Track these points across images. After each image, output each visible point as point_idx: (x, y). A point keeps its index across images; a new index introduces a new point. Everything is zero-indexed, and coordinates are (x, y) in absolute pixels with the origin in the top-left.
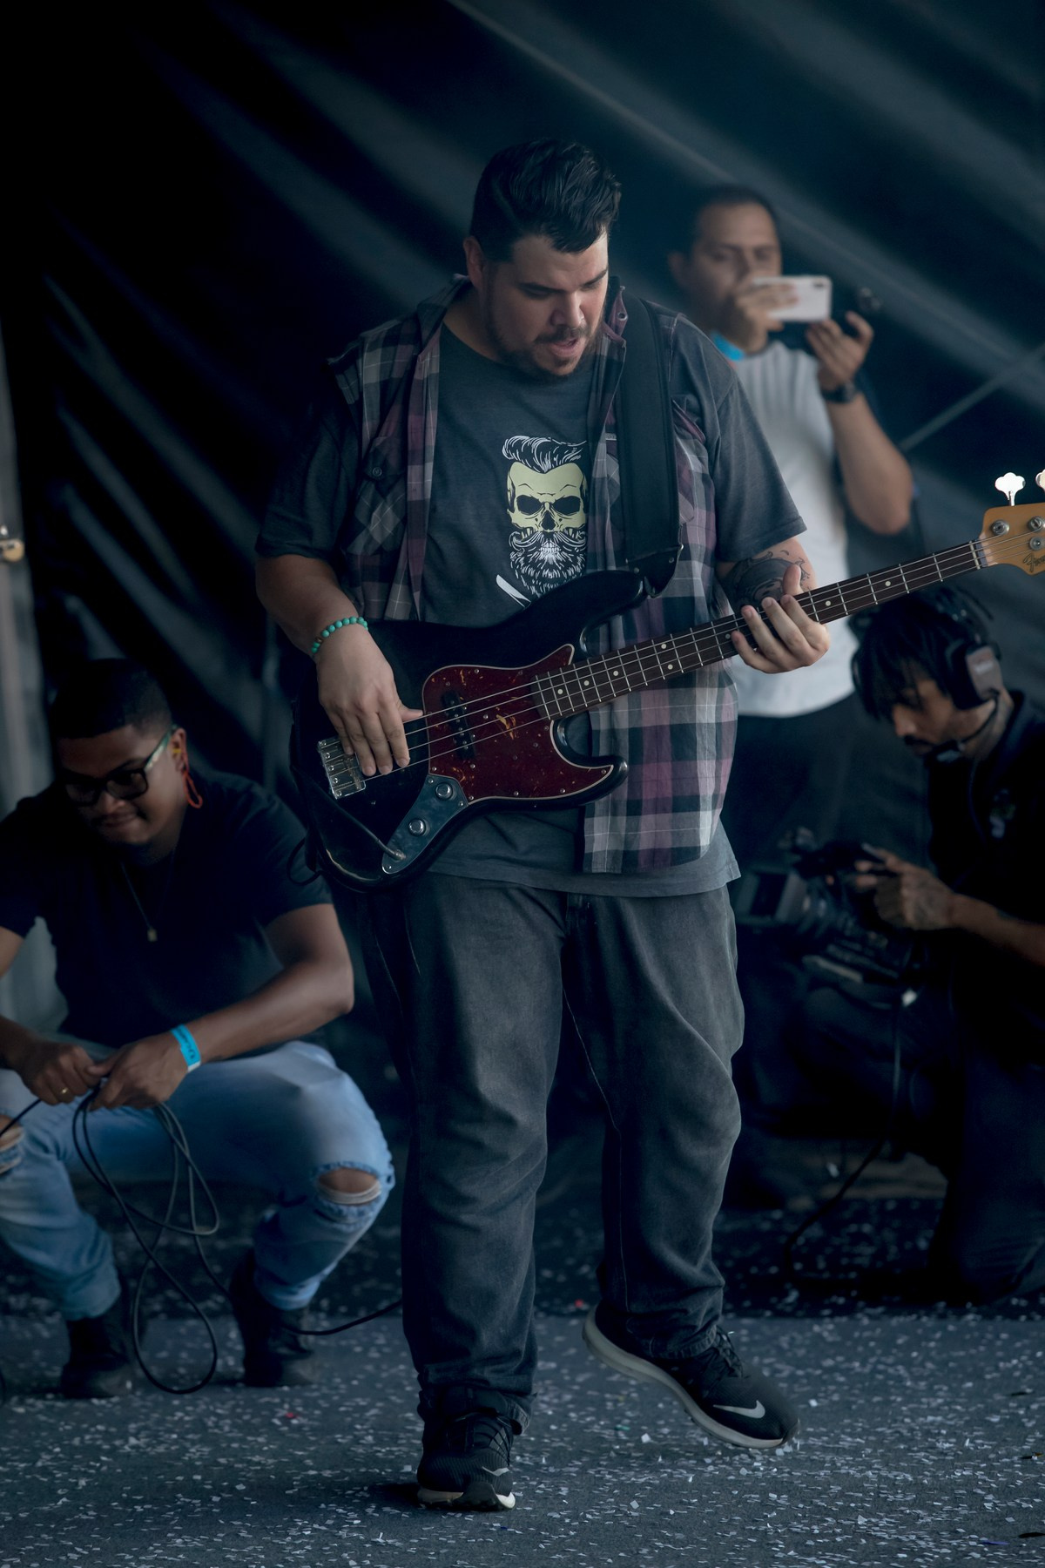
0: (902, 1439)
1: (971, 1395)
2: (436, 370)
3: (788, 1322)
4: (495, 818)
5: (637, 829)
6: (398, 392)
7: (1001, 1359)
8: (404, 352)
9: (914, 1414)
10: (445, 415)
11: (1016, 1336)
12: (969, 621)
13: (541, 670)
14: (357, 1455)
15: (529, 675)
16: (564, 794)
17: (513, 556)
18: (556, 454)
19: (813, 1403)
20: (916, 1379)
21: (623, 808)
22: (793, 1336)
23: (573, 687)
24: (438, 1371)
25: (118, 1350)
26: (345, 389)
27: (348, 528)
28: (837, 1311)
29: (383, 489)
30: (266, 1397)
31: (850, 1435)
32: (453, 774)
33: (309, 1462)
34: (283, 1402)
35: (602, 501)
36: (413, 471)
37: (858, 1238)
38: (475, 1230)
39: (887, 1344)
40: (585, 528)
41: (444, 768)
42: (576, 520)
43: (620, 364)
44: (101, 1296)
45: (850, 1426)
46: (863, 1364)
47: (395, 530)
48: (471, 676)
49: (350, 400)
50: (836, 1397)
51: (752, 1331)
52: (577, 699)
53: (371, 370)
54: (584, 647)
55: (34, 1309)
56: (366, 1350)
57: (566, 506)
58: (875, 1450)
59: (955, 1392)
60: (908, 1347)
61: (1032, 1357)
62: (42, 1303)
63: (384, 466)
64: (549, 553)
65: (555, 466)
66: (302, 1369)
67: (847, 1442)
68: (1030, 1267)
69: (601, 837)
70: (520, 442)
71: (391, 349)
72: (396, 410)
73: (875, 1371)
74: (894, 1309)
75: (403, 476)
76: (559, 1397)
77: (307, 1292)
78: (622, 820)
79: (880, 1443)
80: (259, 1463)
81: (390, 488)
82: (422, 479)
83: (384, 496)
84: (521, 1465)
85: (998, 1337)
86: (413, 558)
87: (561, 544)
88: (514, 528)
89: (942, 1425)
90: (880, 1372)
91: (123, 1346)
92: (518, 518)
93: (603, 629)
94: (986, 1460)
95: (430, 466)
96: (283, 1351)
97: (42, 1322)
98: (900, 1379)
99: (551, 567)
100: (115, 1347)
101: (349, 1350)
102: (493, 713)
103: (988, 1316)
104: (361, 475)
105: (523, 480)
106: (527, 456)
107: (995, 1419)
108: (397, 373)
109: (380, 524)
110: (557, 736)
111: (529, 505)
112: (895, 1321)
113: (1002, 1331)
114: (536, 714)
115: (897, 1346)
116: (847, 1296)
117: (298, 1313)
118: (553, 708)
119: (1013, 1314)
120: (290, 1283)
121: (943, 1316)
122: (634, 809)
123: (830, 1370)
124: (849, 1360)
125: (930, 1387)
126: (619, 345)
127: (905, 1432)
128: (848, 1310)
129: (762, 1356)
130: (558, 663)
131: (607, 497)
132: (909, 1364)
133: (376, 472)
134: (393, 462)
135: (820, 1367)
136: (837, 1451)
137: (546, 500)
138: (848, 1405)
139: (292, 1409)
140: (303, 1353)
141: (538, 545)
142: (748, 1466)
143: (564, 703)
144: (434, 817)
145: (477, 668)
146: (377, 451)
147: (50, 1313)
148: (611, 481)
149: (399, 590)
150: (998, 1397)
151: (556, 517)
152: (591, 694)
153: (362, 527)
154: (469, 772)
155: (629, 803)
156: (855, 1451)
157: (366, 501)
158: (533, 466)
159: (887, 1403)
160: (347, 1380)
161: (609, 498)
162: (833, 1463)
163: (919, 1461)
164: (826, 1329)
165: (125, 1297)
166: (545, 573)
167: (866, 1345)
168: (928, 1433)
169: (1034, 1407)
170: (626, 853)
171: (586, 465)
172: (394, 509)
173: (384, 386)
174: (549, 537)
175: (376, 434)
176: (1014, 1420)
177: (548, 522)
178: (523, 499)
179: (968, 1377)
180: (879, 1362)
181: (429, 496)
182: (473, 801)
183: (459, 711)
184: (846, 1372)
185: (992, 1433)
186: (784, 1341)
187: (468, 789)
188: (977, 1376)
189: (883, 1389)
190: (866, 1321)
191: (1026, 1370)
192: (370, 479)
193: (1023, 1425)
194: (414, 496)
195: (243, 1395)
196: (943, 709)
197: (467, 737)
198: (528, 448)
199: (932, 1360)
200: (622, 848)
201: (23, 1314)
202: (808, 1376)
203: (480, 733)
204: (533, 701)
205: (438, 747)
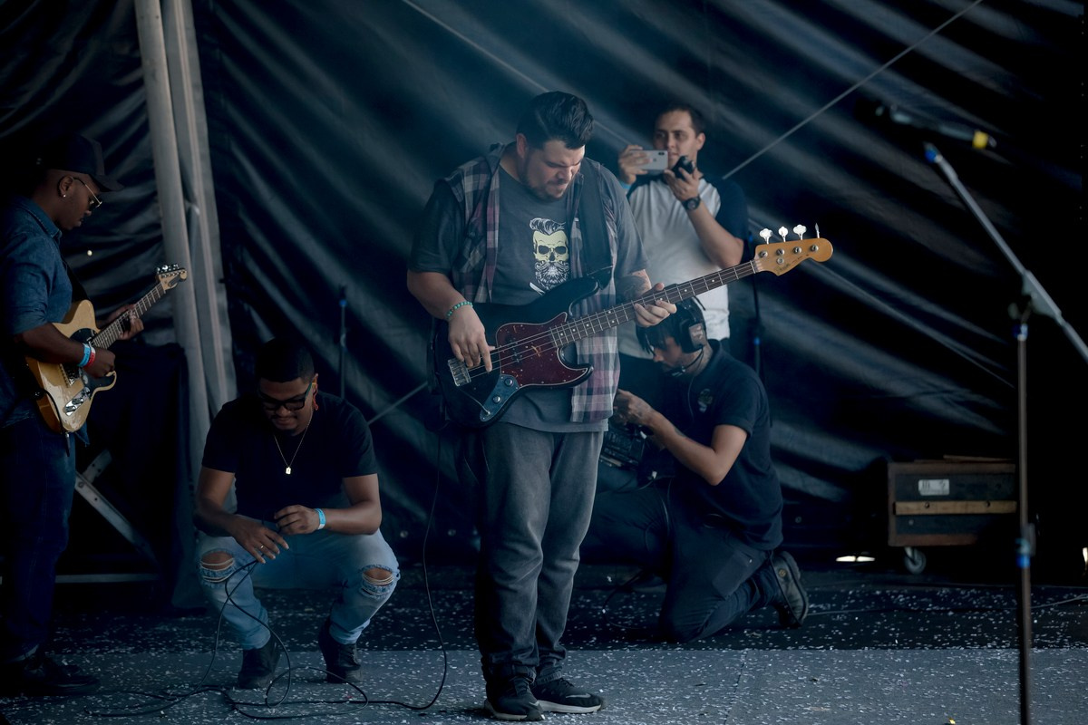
0: (643, 707)
1: (677, 686)
2: (498, 186)
3: (591, 652)
4: (528, 395)
5: (591, 402)
6: (482, 197)
7: (692, 669)
8: (483, 178)
9: (649, 696)
10: (502, 209)
11: (700, 657)
12: (692, 309)
13: (552, 325)
14: (380, 715)
15: (546, 327)
16: (565, 382)
17: (536, 273)
18: (553, 225)
19: (601, 691)
20: (651, 679)
21: (585, 392)
22: (594, 658)
23: (568, 332)
24: (496, 657)
25: (266, 666)
26: (456, 194)
27: (459, 260)
28: (615, 647)
29: (475, 243)
30: (336, 688)
31: (618, 706)
32: (512, 374)
33: (357, 718)
34: (345, 690)
35: (575, 248)
36: (490, 234)
37: (627, 611)
38: (515, 592)
39: (638, 662)
40: (569, 261)
41: (507, 371)
42: (563, 257)
43: (581, 186)
44: (261, 639)
45: (619, 702)
46: (626, 672)
47: (480, 261)
48: (518, 327)
49: (459, 200)
50: (612, 688)
51: (573, 656)
52: (570, 338)
53: (468, 185)
54: (571, 314)
55: (227, 646)
56: (387, 666)
57: (560, 250)
58: (630, 713)
59: (669, 685)
60: (648, 663)
61: (707, 667)
62: (232, 644)
63: (476, 232)
64: (553, 272)
65: (554, 231)
66: (355, 675)
67: (616, 709)
68: (706, 624)
69: (577, 404)
70: (537, 221)
71: (477, 175)
72: (480, 206)
73: (632, 675)
74: (642, 646)
75: (485, 236)
76: (478, 689)
77: (356, 636)
78: (585, 397)
79: (632, 709)
80: (333, 719)
81: (479, 241)
82: (493, 238)
83: (476, 245)
84: (459, 720)
85: (691, 658)
86: (488, 275)
87: (558, 268)
88: (537, 261)
89: (662, 701)
90: (634, 676)
91: (268, 664)
92: (538, 256)
93: (577, 306)
94: (682, 716)
95: (497, 232)
96: (346, 665)
97: (231, 652)
98: (644, 679)
99: (554, 278)
100: (265, 664)
101: (378, 666)
102: (530, 345)
103: (687, 648)
104: (465, 234)
105: (539, 238)
106: (541, 228)
107: (688, 697)
108: (481, 187)
109: (473, 258)
110: (561, 355)
111: (544, 250)
112: (642, 651)
113: (693, 655)
114: (551, 345)
115: (643, 663)
116: (620, 639)
117: (351, 646)
118: (558, 342)
119: (698, 647)
120: (348, 632)
121: (665, 649)
122: (590, 392)
123: (611, 675)
124: (619, 670)
125: (658, 683)
126: (580, 177)
127: (644, 704)
128: (620, 646)
129: (578, 668)
130: (559, 322)
131: (577, 247)
132: (648, 671)
133: (472, 234)
134: (480, 229)
135: (606, 673)
136: (612, 714)
137: (552, 247)
138: (618, 691)
139: (350, 693)
140: (356, 667)
141: (548, 268)
142: (568, 720)
143: (564, 340)
144: (503, 395)
145: (522, 324)
146: (472, 224)
147: (235, 649)
148: (579, 240)
149: (482, 290)
150: (689, 687)
151: (556, 255)
152: (576, 336)
153: (466, 260)
154: (519, 373)
155: (588, 389)
156: (620, 713)
157: (468, 248)
158: (544, 232)
159: (637, 690)
160: (377, 680)
161: (578, 247)
162: (609, 718)
163: (651, 717)
164: (609, 655)
165: (273, 639)
166: (551, 281)
167: (628, 663)
168: (655, 705)
169: (707, 691)
170: (585, 413)
171: (568, 232)
172: (480, 251)
173: (475, 193)
174: (552, 264)
175: (471, 216)
176: (697, 698)
177: (552, 258)
178: (541, 247)
179: (676, 677)
180: (634, 671)
181: (497, 246)
182: (522, 386)
183: (514, 345)
184: (616, 676)
185: (686, 704)
186: (589, 661)
187: (520, 382)
188: (680, 677)
189: (635, 684)
190: (628, 651)
191: (704, 673)
192: (470, 238)
193: (701, 699)
194: (490, 246)
195: (327, 687)
196: (677, 352)
197: (518, 357)
198: (541, 224)
199: (659, 669)
200: (583, 410)
201: (221, 648)
202: (599, 678)
203: (524, 355)
204: (549, 339)
205: (503, 362)
